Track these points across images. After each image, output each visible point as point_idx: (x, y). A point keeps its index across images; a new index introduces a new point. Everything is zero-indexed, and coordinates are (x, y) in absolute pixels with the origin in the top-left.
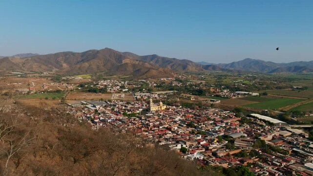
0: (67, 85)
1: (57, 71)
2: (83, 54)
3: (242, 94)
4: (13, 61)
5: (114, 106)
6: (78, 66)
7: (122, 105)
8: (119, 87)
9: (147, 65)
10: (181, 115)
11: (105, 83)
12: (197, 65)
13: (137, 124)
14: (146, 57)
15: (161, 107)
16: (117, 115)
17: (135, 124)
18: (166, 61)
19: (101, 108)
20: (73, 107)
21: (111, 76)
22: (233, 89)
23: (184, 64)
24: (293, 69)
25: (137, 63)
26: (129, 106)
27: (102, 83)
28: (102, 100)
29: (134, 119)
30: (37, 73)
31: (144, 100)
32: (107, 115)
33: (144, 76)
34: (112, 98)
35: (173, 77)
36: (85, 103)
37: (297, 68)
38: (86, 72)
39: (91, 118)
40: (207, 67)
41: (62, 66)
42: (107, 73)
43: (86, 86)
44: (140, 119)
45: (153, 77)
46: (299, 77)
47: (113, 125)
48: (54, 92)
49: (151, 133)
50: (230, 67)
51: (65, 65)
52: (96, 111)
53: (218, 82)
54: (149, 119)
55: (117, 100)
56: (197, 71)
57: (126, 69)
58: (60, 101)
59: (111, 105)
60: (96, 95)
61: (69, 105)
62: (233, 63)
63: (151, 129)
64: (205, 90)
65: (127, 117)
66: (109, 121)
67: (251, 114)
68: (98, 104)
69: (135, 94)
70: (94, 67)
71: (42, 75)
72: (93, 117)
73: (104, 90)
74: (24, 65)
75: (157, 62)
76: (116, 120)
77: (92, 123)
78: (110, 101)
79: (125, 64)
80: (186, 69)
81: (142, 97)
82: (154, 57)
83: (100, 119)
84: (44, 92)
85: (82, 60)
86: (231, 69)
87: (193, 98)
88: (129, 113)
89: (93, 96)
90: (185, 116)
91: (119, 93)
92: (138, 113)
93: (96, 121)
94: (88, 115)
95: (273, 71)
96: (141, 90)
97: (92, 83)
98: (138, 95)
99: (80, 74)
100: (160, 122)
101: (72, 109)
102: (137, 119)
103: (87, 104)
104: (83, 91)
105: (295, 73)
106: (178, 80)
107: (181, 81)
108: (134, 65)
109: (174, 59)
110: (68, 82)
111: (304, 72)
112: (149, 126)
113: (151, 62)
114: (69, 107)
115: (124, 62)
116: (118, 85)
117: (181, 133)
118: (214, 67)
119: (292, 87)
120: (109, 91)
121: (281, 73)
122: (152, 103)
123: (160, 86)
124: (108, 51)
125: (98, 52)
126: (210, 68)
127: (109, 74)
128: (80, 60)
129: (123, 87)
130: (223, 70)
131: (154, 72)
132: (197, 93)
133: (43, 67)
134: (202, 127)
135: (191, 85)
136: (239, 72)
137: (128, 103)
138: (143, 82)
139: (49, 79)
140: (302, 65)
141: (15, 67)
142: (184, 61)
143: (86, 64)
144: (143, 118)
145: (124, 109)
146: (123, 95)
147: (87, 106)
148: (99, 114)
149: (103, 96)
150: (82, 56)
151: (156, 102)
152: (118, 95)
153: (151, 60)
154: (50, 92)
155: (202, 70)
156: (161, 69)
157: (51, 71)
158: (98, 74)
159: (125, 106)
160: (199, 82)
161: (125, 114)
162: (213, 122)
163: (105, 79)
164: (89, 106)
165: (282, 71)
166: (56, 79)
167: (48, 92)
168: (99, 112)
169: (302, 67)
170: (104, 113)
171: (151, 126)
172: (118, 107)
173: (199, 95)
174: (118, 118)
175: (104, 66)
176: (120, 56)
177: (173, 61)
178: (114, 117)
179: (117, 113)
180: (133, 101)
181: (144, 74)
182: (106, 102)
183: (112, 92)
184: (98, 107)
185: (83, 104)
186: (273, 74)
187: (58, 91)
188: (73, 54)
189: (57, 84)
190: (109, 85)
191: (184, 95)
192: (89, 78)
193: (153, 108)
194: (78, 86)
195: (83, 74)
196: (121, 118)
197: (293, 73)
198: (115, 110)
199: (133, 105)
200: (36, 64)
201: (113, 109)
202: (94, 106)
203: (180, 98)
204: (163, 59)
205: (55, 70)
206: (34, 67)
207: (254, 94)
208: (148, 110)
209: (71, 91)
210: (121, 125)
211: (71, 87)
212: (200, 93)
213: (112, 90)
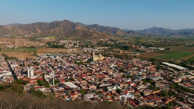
0: (39, 43)
1: (34, 34)
2: (51, 24)
3: (153, 49)
4: (6, 28)
5: (69, 57)
6: (47, 31)
7: (74, 56)
8: (73, 44)
9: (91, 31)
10: (115, 63)
11: (64, 42)
12: (123, 31)
13: (84, 70)
14: (90, 26)
15: (100, 58)
16: (70, 63)
17: (82, 70)
18: (103, 28)
19: (60, 58)
20: (41, 57)
21: (68, 37)
22: (148, 46)
23: (115, 30)
24: (183, 33)
25: (85, 29)
26: (79, 57)
27: (62, 42)
28: (61, 53)
29: (82, 66)
30: (21, 35)
31: (89, 53)
32: (63, 63)
33: (89, 38)
34: (68, 52)
35: (108, 38)
36: (49, 55)
37: (186, 33)
38: (52, 35)
39: (52, 66)
40: (129, 32)
41: (37, 31)
42: (65, 36)
43: (52, 44)
44: (86, 66)
45: (95, 38)
46: (187, 38)
47: (66, 70)
48: (30, 47)
49: (94, 77)
50: (143, 32)
51: (39, 31)
52: (56, 60)
53: (137, 41)
54: (93, 66)
55: (71, 53)
56: (123, 35)
57: (78, 33)
58: (33, 53)
59: (66, 56)
60: (57, 50)
61: (38, 56)
62: (145, 30)
63: (94, 73)
64: (129, 47)
65: (77, 65)
66: (64, 67)
67: (163, 63)
68: (58, 56)
69: (83, 49)
70: (57, 32)
71: (24, 37)
72: (53, 65)
73: (62, 47)
74: (13, 31)
75: (98, 29)
76: (69, 67)
77: (52, 69)
78: (66, 54)
79: (77, 30)
80: (116, 34)
81: (88, 51)
82: (95, 26)
83: (58, 66)
84: (23, 47)
85: (50, 28)
86: (144, 33)
87: (121, 52)
88: (78, 62)
89: (56, 50)
90: (117, 64)
91: (73, 48)
92: (85, 62)
93: (55, 67)
94: (50, 64)
95: (171, 35)
96: (87, 47)
97: (55, 42)
98: (85, 50)
99: (48, 36)
100: (100, 68)
101: (40, 59)
102: (84, 66)
103: (50, 56)
104: (49, 47)
105: (185, 36)
106: (111, 40)
107: (113, 41)
108: (83, 31)
109: (108, 27)
110: (40, 41)
111: (190, 35)
112: (93, 71)
113: (94, 29)
114: (38, 58)
115: (76, 29)
116: (72, 43)
117: (115, 76)
118: (133, 32)
119: (185, 45)
120: (66, 47)
121: (175, 36)
122: (94, 55)
123: (100, 44)
124: (66, 22)
125: (60, 22)
126: (131, 33)
127: (67, 36)
128: (49, 27)
129: (75, 44)
130: (139, 34)
131: (96, 35)
132: (124, 49)
133: (25, 32)
134: (130, 72)
135: (120, 44)
136: (149, 35)
137: (78, 55)
138: (88, 41)
139: (28, 39)
140: (189, 31)
141: (7, 32)
142: (114, 28)
143: (52, 30)
144: (88, 66)
145: (75, 59)
146: (75, 50)
147: (50, 57)
148: (58, 62)
149: (62, 50)
150: (50, 25)
151: (97, 54)
152: (72, 49)
153: (94, 28)
154: (27, 47)
155: (126, 34)
156: (100, 33)
157: (30, 34)
158: (60, 36)
159: (76, 57)
160: (124, 41)
161: (75, 63)
162: (137, 68)
163: (64, 40)
164: (52, 57)
165: (176, 35)
166: (33, 39)
167: (26, 47)
168: (58, 61)
169: (189, 32)
170: (61, 61)
171: (94, 71)
172: (71, 58)
173: (125, 50)
174: (70, 66)
175: (64, 31)
176: (74, 25)
177: (107, 28)
178: (68, 64)
179: (70, 62)
180: (82, 54)
181: (89, 36)
182: (63, 54)
183: (68, 47)
184: (57, 58)
185: (48, 55)
186: (170, 36)
187: (33, 47)
188: (44, 24)
189: (33, 43)
190: (66, 43)
191: (116, 50)
192: (54, 39)
193: (95, 58)
194: (47, 44)
195: (50, 36)
196: (73, 65)
197: (183, 36)
198: (69, 59)
199: (81, 56)
200: (20, 30)
201: (68, 59)
202: (55, 57)
203: (113, 52)
204: (101, 27)
205: (32, 34)
206: (19, 31)
207: (162, 49)
208: (91, 60)
209: (42, 47)
210: (72, 71)
211: (41, 44)
212: (126, 48)
213: (68, 46)
